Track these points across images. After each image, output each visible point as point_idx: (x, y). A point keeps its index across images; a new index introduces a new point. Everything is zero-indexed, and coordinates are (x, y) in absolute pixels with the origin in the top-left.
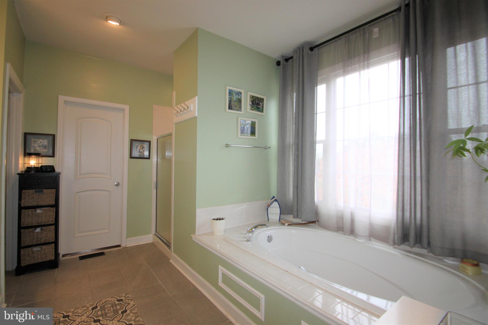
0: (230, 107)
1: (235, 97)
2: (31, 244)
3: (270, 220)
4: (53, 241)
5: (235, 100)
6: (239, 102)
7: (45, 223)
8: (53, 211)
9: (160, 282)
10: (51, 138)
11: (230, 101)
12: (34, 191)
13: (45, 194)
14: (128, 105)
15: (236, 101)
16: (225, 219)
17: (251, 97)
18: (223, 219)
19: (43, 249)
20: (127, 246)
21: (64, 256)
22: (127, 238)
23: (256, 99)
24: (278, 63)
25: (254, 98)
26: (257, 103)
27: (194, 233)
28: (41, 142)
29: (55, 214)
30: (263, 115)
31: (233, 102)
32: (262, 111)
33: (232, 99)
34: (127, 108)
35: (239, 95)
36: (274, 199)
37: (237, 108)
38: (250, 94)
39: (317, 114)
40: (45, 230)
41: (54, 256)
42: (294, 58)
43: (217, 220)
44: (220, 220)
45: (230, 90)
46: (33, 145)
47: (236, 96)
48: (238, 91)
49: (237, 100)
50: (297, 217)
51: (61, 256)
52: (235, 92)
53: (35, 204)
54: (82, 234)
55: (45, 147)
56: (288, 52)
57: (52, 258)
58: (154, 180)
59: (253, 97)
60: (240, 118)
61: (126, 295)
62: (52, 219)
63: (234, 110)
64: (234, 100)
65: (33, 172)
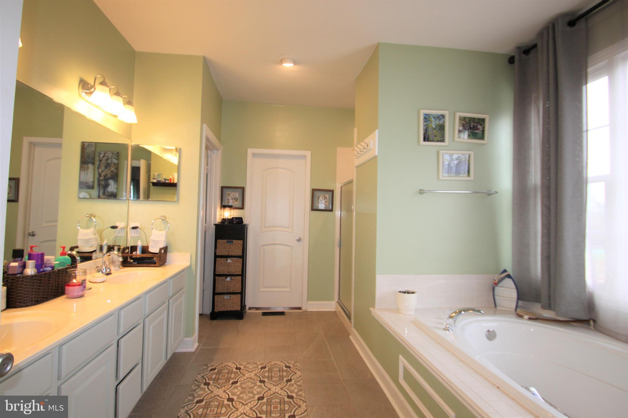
0: (427, 138)
1: (434, 123)
2: (222, 292)
3: (499, 306)
4: (240, 292)
5: (434, 127)
6: (441, 129)
7: (234, 273)
8: (240, 262)
9: (333, 359)
10: (241, 190)
11: (426, 130)
12: (226, 241)
13: (234, 244)
14: (309, 150)
15: (435, 129)
16: (416, 293)
17: (462, 118)
18: (413, 293)
19: (231, 298)
20: (308, 310)
21: (250, 309)
22: (307, 301)
23: (470, 120)
24: (511, 60)
25: (467, 120)
26: (472, 126)
27: (374, 306)
28: (233, 195)
29: (241, 265)
30: (484, 144)
31: (430, 130)
32: (482, 138)
33: (428, 126)
34: (308, 154)
35: (440, 119)
36: (505, 274)
37: (437, 138)
38: (458, 115)
39: (589, 132)
40: (233, 279)
41: (240, 307)
42: (539, 45)
43: (405, 293)
44: (408, 293)
45: (425, 114)
46: (227, 197)
47: (436, 120)
48: (438, 115)
49: (437, 127)
50: (549, 306)
51: (247, 308)
52: (434, 115)
53: (226, 253)
54: (265, 290)
55: (236, 199)
56: (527, 39)
57: (239, 308)
58: (337, 236)
59: (465, 118)
60: (441, 152)
61: (295, 362)
62: (239, 270)
63: (433, 141)
64: (432, 127)
65: (226, 223)
